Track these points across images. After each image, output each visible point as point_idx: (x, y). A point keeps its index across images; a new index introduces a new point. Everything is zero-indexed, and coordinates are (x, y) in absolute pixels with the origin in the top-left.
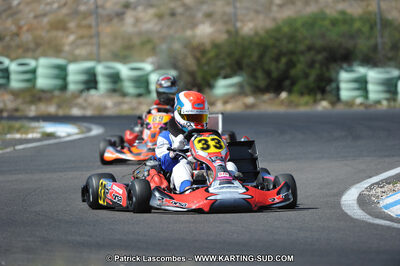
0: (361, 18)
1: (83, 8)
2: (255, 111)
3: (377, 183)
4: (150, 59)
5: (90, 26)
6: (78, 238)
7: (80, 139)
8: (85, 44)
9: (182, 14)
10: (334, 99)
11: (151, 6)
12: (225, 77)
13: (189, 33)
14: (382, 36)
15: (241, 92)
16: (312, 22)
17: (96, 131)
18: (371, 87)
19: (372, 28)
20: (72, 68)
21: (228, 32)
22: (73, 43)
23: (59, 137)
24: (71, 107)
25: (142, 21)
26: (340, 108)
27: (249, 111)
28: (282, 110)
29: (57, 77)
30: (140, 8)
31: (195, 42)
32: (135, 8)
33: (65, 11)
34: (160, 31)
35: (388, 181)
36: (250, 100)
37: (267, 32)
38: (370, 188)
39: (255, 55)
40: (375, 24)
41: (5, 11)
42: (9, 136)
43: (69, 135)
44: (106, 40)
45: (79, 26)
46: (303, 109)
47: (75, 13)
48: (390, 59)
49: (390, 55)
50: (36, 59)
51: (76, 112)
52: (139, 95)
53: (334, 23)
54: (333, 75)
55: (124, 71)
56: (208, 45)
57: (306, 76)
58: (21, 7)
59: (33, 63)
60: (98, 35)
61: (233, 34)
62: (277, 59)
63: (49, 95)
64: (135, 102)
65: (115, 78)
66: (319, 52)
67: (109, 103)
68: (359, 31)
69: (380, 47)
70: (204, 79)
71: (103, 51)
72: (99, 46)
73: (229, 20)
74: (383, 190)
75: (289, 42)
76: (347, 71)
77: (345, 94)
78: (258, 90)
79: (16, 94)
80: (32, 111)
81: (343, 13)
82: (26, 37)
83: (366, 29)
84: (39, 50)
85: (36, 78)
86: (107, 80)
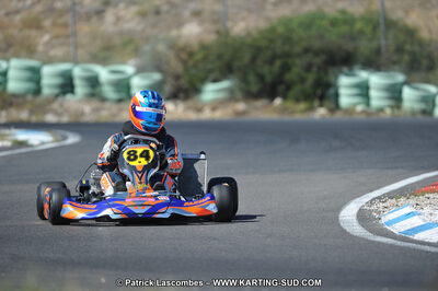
0: (363, 18)
1: (58, 5)
2: (246, 118)
3: (379, 198)
4: (133, 62)
5: (65, 25)
6: (51, 255)
7: (54, 148)
8: (61, 44)
9: (168, 12)
10: (332, 105)
11: (135, 3)
12: (215, 81)
13: (174, 33)
14: (386, 38)
15: (231, 97)
16: (309, 23)
17: (72, 139)
18: (373, 93)
19: (375, 28)
20: (47, 70)
21: (218, 32)
22: (48, 42)
23: (32, 146)
24: (45, 113)
25: (123, 19)
26: (338, 116)
27: (240, 119)
28: (275, 117)
29: (30, 80)
30: (121, 6)
31: (182, 42)
32: (116, 5)
33: (39, 8)
34: (143, 31)
35: (391, 195)
36: (241, 106)
37: (261, 32)
38: (371, 202)
39: (247, 58)
40: (379, 23)
43: (43, 143)
44: (83, 40)
45: (54, 25)
46: (299, 117)
48: (395, 63)
49: (395, 58)
50: (8, 60)
51: (50, 118)
52: (120, 101)
53: (334, 23)
54: (332, 79)
55: (104, 74)
56: (195, 47)
57: (303, 80)
59: (4, 65)
60: (75, 34)
61: (223, 34)
62: (271, 61)
63: (20, 100)
64: (114, 108)
65: (93, 82)
67: (87, 109)
68: (361, 32)
69: (383, 50)
70: (191, 82)
71: (81, 52)
72: (76, 47)
73: (219, 19)
74: (385, 205)
75: (284, 44)
76: (347, 75)
77: (346, 98)
78: (250, 96)
80: (3, 117)
81: (343, 12)
83: (368, 30)
84: (11, 51)
85: (6, 81)
86: (84, 83)
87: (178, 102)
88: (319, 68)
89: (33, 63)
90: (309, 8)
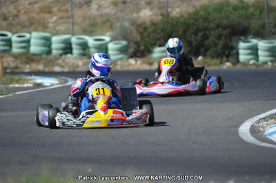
0: (253, 6)
3: (264, 118)
4: (108, 34)
5: (67, 11)
7: (60, 87)
8: (63, 23)
9: (130, 2)
10: (235, 61)
12: (160, 46)
13: (135, 15)
14: (268, 19)
16: (219, 9)
17: (71, 82)
18: (260, 53)
19: (261, 12)
20: (54, 39)
21: (162, 15)
22: (55, 22)
23: (46, 86)
24: (54, 65)
25: (103, 7)
29: (44, 45)
31: (139, 22)
34: (115, 14)
35: (271, 117)
37: (189, 14)
38: (259, 121)
39: (181, 30)
40: (264, 9)
42: (11, 86)
43: (52, 85)
44: (78, 20)
45: (59, 10)
46: (213, 68)
47: (57, 1)
48: (274, 34)
49: (274, 30)
50: (30, 33)
51: (57, 69)
53: (235, 8)
54: (234, 44)
55: (91, 41)
56: (148, 26)
57: (216, 45)
59: (28, 36)
60: (72, 16)
61: (166, 16)
62: (196, 34)
63: (39, 58)
65: (84, 46)
66: (224, 28)
68: (253, 14)
69: (267, 25)
70: (145, 46)
71: (76, 27)
72: (73, 24)
73: (163, 7)
74: (268, 123)
75: (204, 22)
76: (244, 42)
77: (242, 58)
79: (16, 57)
80: (27, 68)
81: (241, 2)
82: (23, 18)
83: (257, 13)
84: (33, 27)
85: (29, 46)
86: (78, 47)
87: (138, 59)
88: (226, 37)
89: (46, 34)
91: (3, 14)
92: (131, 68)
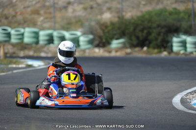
0: (184, 12)
1: (47, 4)
2: (131, 56)
3: (190, 93)
4: (80, 30)
5: (50, 13)
6: (43, 116)
8: (48, 22)
9: (96, 8)
10: (170, 51)
11: (81, 3)
12: (117, 39)
13: (99, 17)
14: (194, 21)
15: (124, 46)
16: (160, 13)
18: (188, 45)
19: (189, 16)
20: (42, 33)
21: (119, 17)
22: (42, 21)
23: (34, 67)
24: (40, 52)
25: (77, 11)
26: (173, 55)
27: (128, 56)
28: (144, 55)
29: (34, 37)
30: (76, 5)
31: (102, 22)
32: (73, 4)
33: (38, 5)
34: (85, 16)
36: (129, 50)
37: (138, 17)
38: (187, 95)
39: (132, 29)
40: (191, 14)
41: (9, 4)
42: (10, 66)
43: (39, 66)
44: (58, 20)
45: (45, 13)
46: (154, 56)
47: (44, 6)
50: (24, 28)
51: (43, 55)
53: (171, 14)
54: (170, 39)
55: (67, 34)
56: (109, 24)
57: (156, 39)
58: (17, 3)
59: (22, 30)
60: (54, 17)
61: (121, 18)
62: (142, 31)
63: (30, 46)
65: (62, 39)
66: (163, 28)
68: (183, 18)
69: (193, 26)
70: (106, 39)
71: (57, 26)
72: (55, 22)
73: (119, 11)
74: (193, 96)
75: (148, 23)
76: (176, 37)
77: (176, 48)
78: (133, 46)
79: (14, 45)
80: (22, 54)
81: (175, 9)
82: (19, 18)
83: (186, 17)
84: (26, 24)
85: (23, 38)
86: (58, 39)
87: (100, 48)
88: (164, 34)
89: (35, 30)
90: (160, 7)
91: (5, 15)
92: (95, 55)
